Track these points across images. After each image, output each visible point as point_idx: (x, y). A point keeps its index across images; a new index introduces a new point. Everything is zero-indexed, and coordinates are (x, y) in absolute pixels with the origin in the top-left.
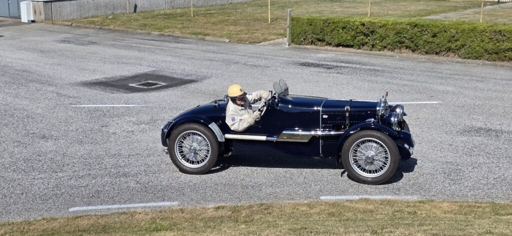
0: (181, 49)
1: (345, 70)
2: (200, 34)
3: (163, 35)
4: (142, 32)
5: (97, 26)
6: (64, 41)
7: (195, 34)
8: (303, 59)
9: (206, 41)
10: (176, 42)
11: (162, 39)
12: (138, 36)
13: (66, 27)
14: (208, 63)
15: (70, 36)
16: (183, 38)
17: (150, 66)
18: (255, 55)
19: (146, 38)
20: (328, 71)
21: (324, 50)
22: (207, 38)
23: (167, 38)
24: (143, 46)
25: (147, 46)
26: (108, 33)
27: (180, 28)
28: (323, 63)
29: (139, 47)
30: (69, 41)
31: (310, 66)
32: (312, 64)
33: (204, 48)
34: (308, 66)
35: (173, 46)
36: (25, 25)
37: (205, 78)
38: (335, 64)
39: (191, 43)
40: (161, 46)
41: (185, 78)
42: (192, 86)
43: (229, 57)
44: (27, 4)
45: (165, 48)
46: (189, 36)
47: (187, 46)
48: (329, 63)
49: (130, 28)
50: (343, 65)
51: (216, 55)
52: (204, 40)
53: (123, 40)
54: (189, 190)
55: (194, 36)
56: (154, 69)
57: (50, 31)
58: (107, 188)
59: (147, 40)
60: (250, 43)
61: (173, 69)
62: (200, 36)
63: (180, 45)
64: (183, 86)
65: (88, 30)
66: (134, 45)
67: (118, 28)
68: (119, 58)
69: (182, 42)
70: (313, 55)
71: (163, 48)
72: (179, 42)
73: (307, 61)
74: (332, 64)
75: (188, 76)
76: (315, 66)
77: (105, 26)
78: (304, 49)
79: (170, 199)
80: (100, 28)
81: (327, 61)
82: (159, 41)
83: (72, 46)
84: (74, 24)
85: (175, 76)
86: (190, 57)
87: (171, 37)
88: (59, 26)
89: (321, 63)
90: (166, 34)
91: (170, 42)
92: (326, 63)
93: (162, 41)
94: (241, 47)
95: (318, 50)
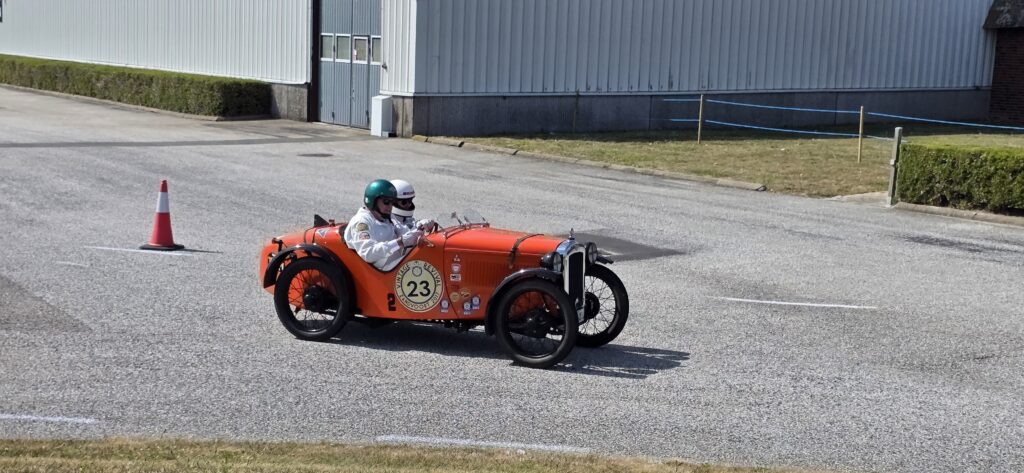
0: (664, 196)
1: (1008, 256)
2: (706, 172)
3: (633, 172)
4: (593, 163)
5: (510, 150)
6: (440, 171)
7: (698, 172)
8: (919, 229)
9: (719, 185)
10: (655, 185)
11: (629, 177)
12: (584, 171)
13: (452, 148)
14: (714, 224)
15: (455, 162)
16: (672, 178)
17: (595, 222)
18: (815, 217)
19: (599, 175)
20: (971, 255)
21: (968, 217)
22: (720, 180)
23: (640, 178)
24: (588, 187)
25: (598, 189)
26: (527, 162)
27: (669, 162)
28: (962, 240)
29: (580, 189)
30: (449, 171)
31: (931, 243)
32: (937, 240)
33: (710, 199)
34: (926, 243)
35: (650, 191)
36: (376, 141)
37: (700, 248)
38: (989, 244)
39: (685, 189)
40: (625, 190)
41: (660, 247)
42: (673, 260)
43: (759, 215)
44: (383, 100)
45: (632, 193)
47: (676, 192)
48: (975, 242)
49: (570, 155)
50: (1006, 246)
51: (732, 211)
52: (714, 184)
53: (553, 176)
54: (618, 431)
55: (693, 176)
56: (601, 227)
57: (419, 153)
58: (457, 411)
59: (600, 178)
60: (810, 195)
61: (639, 230)
62: (708, 177)
63: (662, 190)
64: (653, 260)
65: (491, 156)
66: (573, 185)
67: (548, 155)
68: (539, 205)
69: (669, 186)
70: (942, 224)
71: (628, 193)
72: (663, 186)
73: (927, 234)
74: (983, 243)
75: (666, 242)
76: (943, 245)
77: (523, 149)
78: (926, 212)
79: (576, 442)
80: (514, 154)
81: (971, 237)
82: (622, 181)
83: (455, 179)
84: (466, 144)
85: (641, 241)
86: (678, 211)
87: (648, 177)
88: (437, 146)
89: (957, 239)
90: (639, 170)
91: (644, 184)
92: (969, 241)
93: (628, 181)
94: (789, 202)
95: (956, 216)
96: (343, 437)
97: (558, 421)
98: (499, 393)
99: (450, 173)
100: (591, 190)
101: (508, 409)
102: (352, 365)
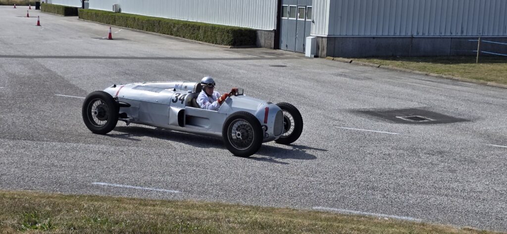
0: (459, 91)
2: (481, 79)
3: (442, 77)
4: (420, 73)
5: (376, 65)
6: (340, 75)
7: (476, 78)
9: (488, 86)
10: (453, 85)
11: (439, 80)
12: (415, 76)
13: (346, 64)
14: (486, 105)
15: (348, 71)
16: (463, 81)
17: (421, 103)
19: (423, 79)
22: (489, 83)
23: (446, 81)
24: (417, 85)
25: (422, 86)
26: (385, 71)
27: (461, 73)
29: (413, 86)
30: (346, 75)
33: (483, 92)
35: (450, 88)
36: (308, 59)
37: (479, 118)
39: (470, 87)
40: (437, 87)
41: (457, 117)
42: (464, 124)
44: (312, 39)
45: (441, 89)
46: (469, 80)
47: (465, 89)
49: (408, 68)
51: (495, 99)
52: (486, 85)
53: (399, 78)
54: (436, 211)
55: (474, 81)
56: (425, 106)
57: (329, 66)
58: (352, 196)
59: (424, 80)
61: (445, 108)
62: (482, 81)
63: (457, 87)
64: (453, 124)
65: (366, 68)
66: (409, 83)
67: (396, 68)
68: (391, 94)
69: (461, 85)
71: (439, 88)
72: (458, 85)
75: (459, 114)
77: (383, 65)
79: (414, 215)
80: (379, 67)
82: (435, 82)
83: (348, 79)
84: (353, 62)
85: (446, 114)
86: (466, 98)
87: (449, 80)
88: (339, 62)
90: (444, 76)
91: (447, 84)
93: (439, 82)
96: (297, 206)
97: (405, 204)
98: (373, 188)
99: (345, 76)
100: (419, 87)
101: (378, 197)
102: (299, 171)
